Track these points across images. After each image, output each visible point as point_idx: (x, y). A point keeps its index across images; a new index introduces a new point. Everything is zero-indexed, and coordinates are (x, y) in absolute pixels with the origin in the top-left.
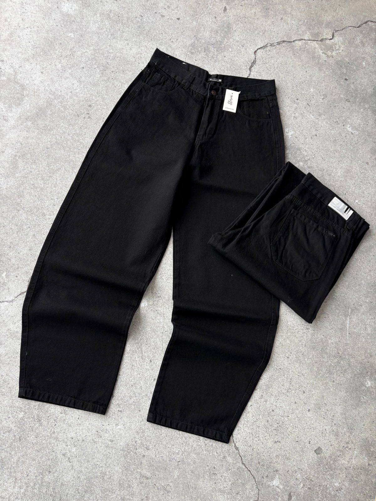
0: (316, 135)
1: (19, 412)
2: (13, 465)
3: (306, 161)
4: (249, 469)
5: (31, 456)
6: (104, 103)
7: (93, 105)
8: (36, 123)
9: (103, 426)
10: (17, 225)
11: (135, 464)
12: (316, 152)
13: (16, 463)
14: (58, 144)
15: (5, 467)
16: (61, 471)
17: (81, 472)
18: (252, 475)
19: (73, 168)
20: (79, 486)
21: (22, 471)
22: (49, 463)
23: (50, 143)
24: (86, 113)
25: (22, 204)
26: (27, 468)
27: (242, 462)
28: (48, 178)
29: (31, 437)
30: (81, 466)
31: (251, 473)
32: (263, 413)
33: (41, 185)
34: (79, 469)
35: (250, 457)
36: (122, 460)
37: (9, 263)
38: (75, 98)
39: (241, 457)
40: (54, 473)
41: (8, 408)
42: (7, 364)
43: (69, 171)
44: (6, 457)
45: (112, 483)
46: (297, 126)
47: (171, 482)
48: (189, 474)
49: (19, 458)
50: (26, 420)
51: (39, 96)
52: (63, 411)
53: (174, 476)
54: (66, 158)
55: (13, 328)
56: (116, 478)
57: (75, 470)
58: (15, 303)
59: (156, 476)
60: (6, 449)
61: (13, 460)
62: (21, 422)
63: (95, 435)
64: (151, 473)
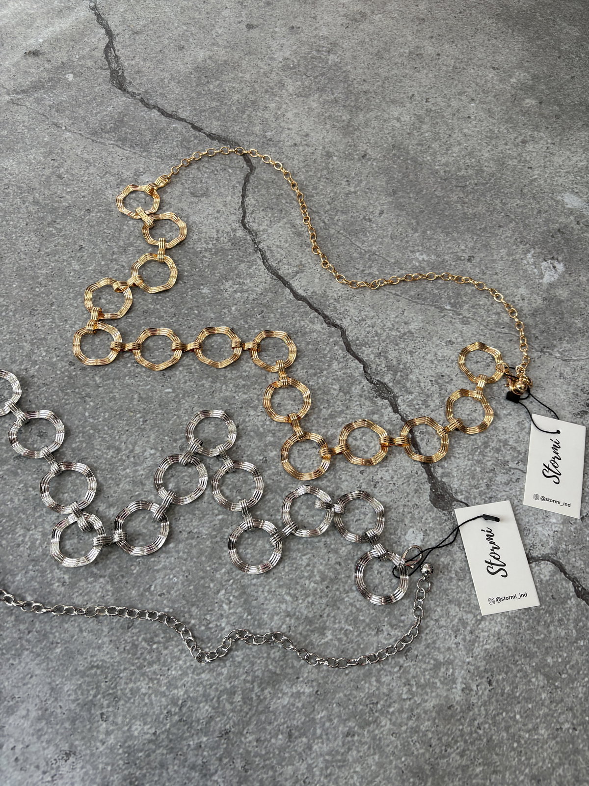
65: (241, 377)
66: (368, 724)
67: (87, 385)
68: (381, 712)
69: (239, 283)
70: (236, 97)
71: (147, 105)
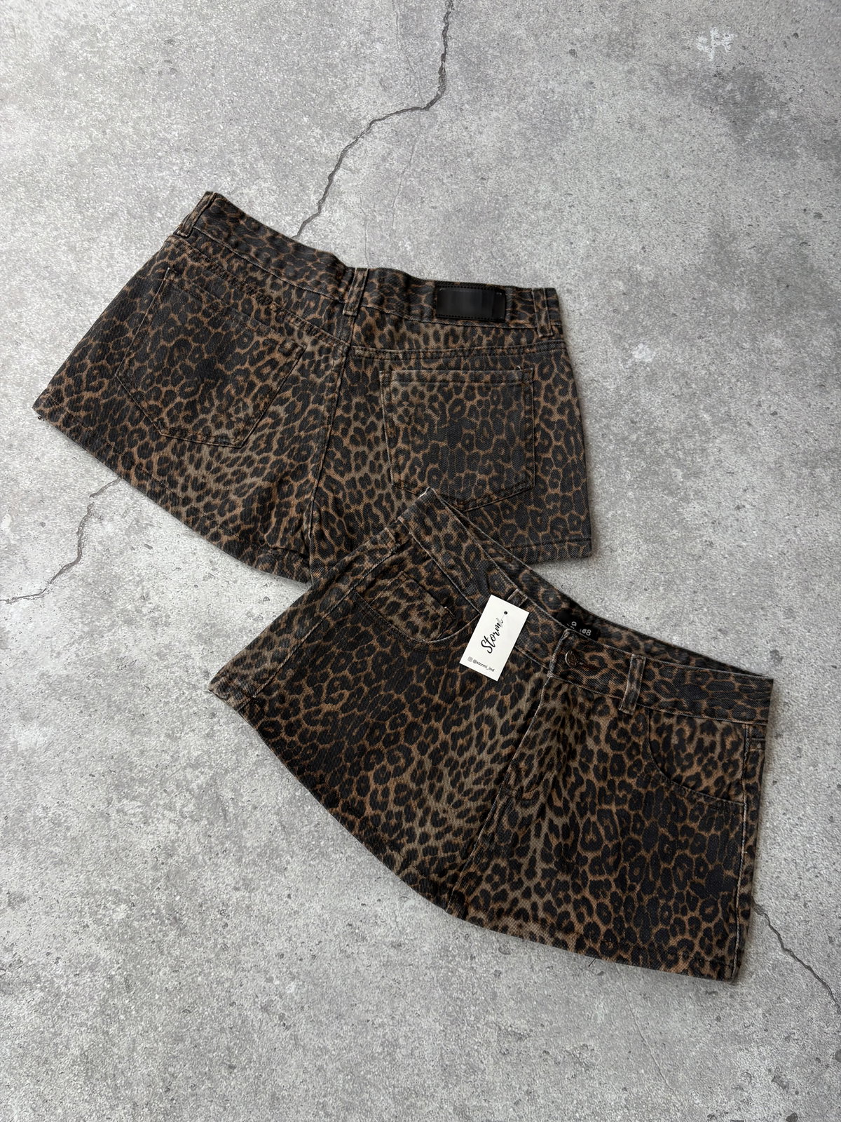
0: (796, 35)
1: (113, 906)
2: (120, 1066)
3: (783, 104)
4: (805, 963)
5: (168, 1028)
6: (207, 30)
7: (179, 37)
8: (29, 106)
9: (365, 908)
10: (19, 385)
11: (475, 1002)
12: (804, 79)
13: (126, 1058)
14: (100, 150)
15: (98, 1076)
16: (264, 1059)
17: (324, 1050)
18: (818, 978)
19: (150, 207)
20: (325, 1096)
21: (148, 1079)
22: (225, 1040)
23: (76, 151)
24: (162, 59)
25: (23, 325)
26: (161, 1068)
27: (782, 946)
28: (86, 245)
29: (161, 973)
30: (320, 1035)
31: (814, 974)
32: (812, 799)
33: (69, 265)
34: (317, 1042)
35: (802, 927)
36: (436, 995)
37: (16, 490)
38: (125, 27)
39: (775, 931)
40: (244, 1069)
41: (79, 899)
42: (54, 772)
43: (141, 217)
44: (94, 1044)
45: (419, 1070)
46: (741, 19)
47: (592, 1036)
48: (637, 1005)
49: (134, 1041)
50: (136, 924)
51: (26, 35)
52: (241, 883)
53: (595, 1018)
54: (126, 185)
55: (54, 668)
56: (430, 1051)
57: (304, 1047)
58: (49, 598)
59: (542, 1025)
60: (90, 1023)
61: (115, 1050)
62: (122, 933)
63: (344, 937)
64: (528, 1021)
65: (251, 164)
66: (68, 305)
67: (203, 81)
68: (77, 310)
69: (322, 138)
70: (491, 72)
71: (446, 18)
